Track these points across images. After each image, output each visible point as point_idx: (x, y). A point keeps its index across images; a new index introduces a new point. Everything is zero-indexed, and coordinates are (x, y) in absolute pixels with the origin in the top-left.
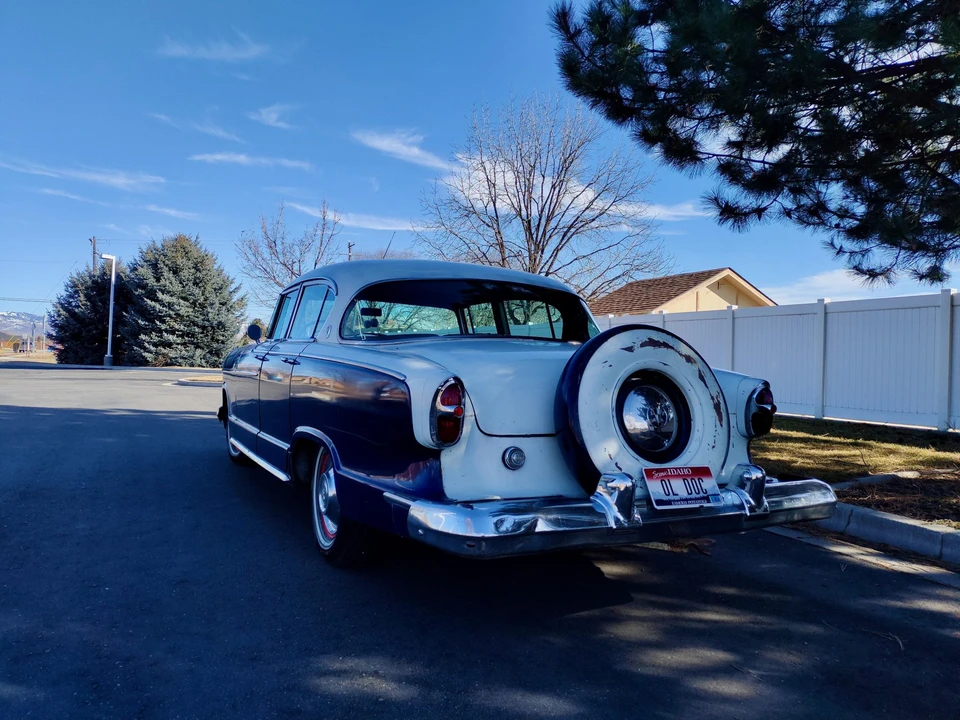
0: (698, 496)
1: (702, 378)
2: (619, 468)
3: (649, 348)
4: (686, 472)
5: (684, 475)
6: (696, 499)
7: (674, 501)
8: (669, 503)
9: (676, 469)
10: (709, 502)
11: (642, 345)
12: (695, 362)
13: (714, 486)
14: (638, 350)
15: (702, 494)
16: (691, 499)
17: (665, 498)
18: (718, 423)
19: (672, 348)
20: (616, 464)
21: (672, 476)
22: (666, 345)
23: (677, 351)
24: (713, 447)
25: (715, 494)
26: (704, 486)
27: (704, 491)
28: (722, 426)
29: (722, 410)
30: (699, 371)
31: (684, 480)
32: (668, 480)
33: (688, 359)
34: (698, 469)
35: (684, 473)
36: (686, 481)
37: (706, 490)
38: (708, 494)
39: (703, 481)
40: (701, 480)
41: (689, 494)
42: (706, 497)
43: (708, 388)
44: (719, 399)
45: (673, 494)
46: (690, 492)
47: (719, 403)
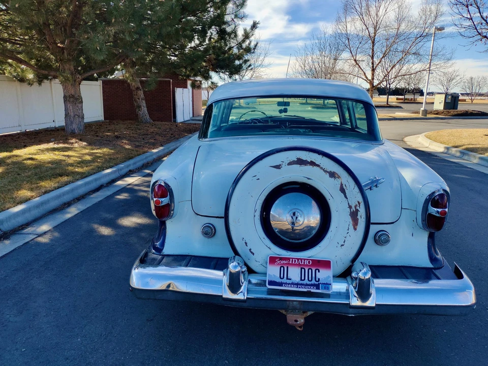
0: (310, 283)
1: (343, 190)
2: (251, 252)
3: (296, 167)
4: (307, 263)
5: (304, 265)
6: (307, 285)
7: (286, 283)
8: (280, 284)
9: (298, 259)
10: (318, 288)
11: (290, 164)
12: (339, 177)
13: (329, 277)
14: (285, 168)
15: (313, 282)
16: (302, 284)
17: (279, 280)
18: (351, 227)
19: (318, 166)
20: (250, 250)
21: (292, 265)
22: (313, 164)
23: (322, 168)
24: (342, 245)
25: (327, 284)
26: (319, 275)
27: (317, 280)
28: (355, 229)
29: (359, 217)
30: (342, 185)
31: (301, 268)
32: (287, 267)
33: (332, 175)
34: (319, 261)
35: (304, 263)
36: (303, 270)
37: (319, 279)
38: (319, 282)
39: (319, 272)
40: (317, 271)
41: (301, 280)
42: (316, 284)
43: (347, 199)
44: (358, 208)
45: (287, 279)
46: (303, 278)
47: (357, 211)
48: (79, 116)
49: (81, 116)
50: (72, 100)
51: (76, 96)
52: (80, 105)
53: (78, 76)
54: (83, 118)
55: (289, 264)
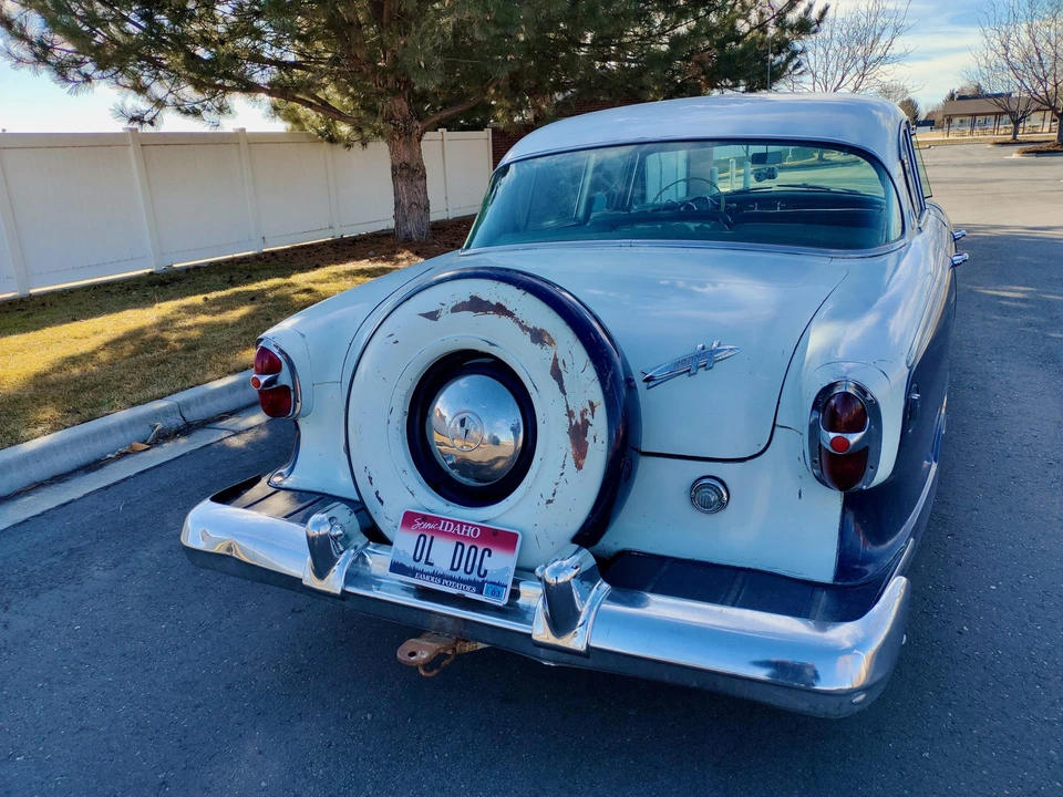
0: (467, 577)
1: (557, 374)
2: (379, 499)
3: (467, 315)
4: (471, 531)
5: (464, 537)
6: (460, 581)
7: (422, 572)
8: (412, 572)
9: (456, 523)
10: (480, 592)
11: (456, 309)
12: (551, 342)
13: (507, 568)
14: (445, 317)
15: (474, 576)
16: (451, 579)
17: (410, 564)
18: (571, 461)
19: (510, 314)
20: (377, 493)
21: (442, 533)
22: (500, 309)
23: (517, 320)
24: (549, 502)
25: (499, 584)
26: (488, 563)
27: (482, 573)
28: (579, 467)
29: (589, 439)
30: (556, 360)
31: (458, 544)
32: (432, 538)
33: (538, 336)
34: (496, 532)
35: (466, 532)
36: (460, 547)
37: (486, 571)
38: (485, 579)
39: (489, 555)
40: (487, 553)
41: (452, 569)
42: (478, 582)
43: (565, 393)
44: (588, 417)
45: (427, 562)
46: (455, 567)
47: (586, 424)
48: (418, 206)
49: (422, 206)
50: (405, 172)
51: (413, 165)
52: (420, 183)
53: (416, 123)
54: (427, 208)
55: (437, 531)
